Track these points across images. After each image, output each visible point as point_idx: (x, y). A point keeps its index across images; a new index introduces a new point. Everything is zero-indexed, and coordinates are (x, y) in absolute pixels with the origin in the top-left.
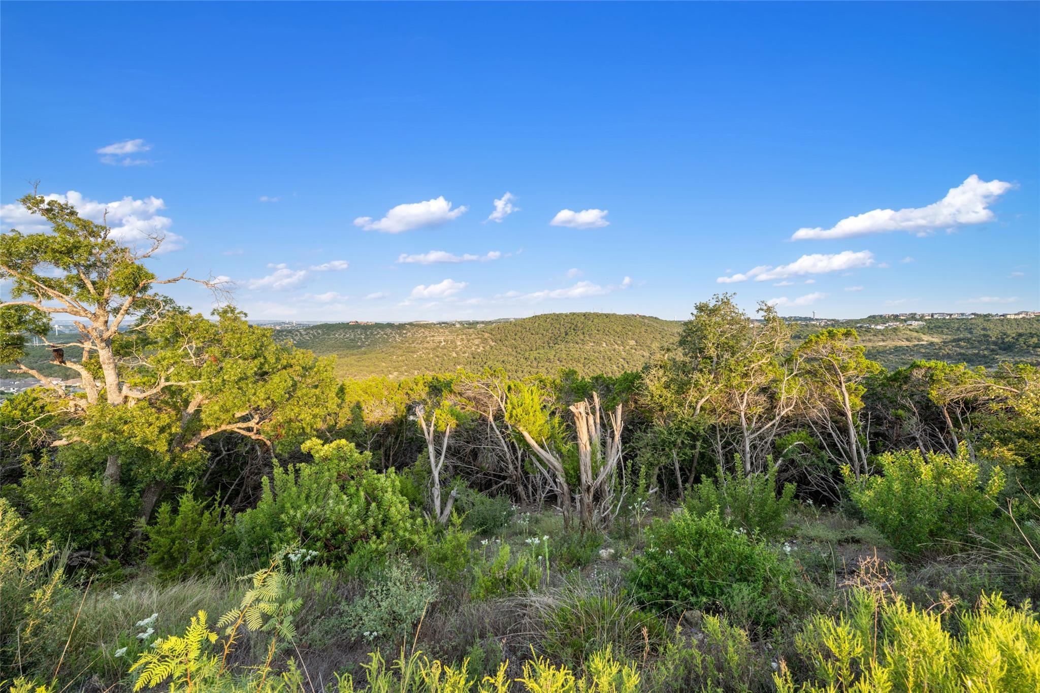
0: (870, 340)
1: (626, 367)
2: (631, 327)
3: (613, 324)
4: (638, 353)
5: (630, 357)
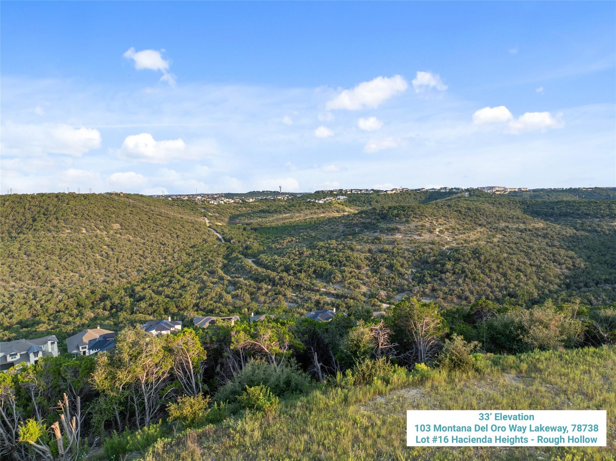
1: (111, 255)
2: (114, 209)
3: (93, 206)
4: (123, 237)
5: (114, 243)
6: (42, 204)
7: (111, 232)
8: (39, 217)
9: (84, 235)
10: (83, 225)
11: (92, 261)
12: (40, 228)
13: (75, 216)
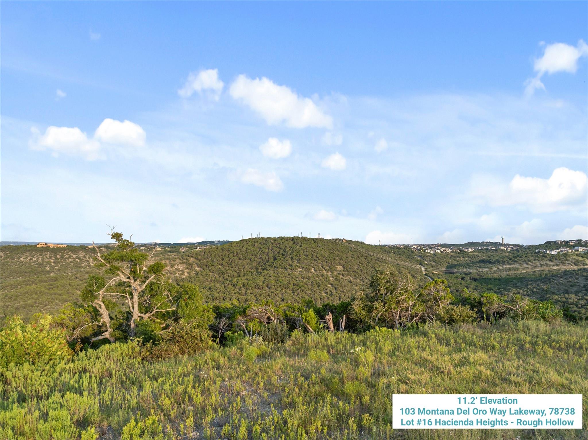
0: (546, 265)
1: (335, 293)
2: (338, 253)
3: (321, 248)
4: (345, 278)
5: (337, 282)
6: (281, 246)
7: (335, 273)
8: (278, 256)
9: (312, 274)
10: (312, 265)
11: (318, 297)
12: (279, 266)
13: (306, 257)
